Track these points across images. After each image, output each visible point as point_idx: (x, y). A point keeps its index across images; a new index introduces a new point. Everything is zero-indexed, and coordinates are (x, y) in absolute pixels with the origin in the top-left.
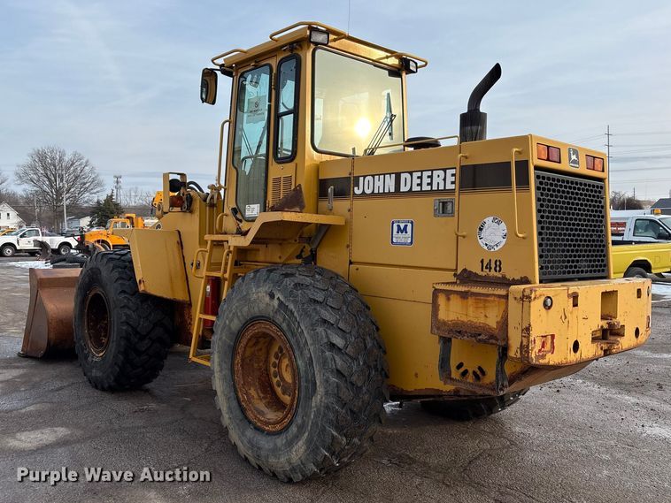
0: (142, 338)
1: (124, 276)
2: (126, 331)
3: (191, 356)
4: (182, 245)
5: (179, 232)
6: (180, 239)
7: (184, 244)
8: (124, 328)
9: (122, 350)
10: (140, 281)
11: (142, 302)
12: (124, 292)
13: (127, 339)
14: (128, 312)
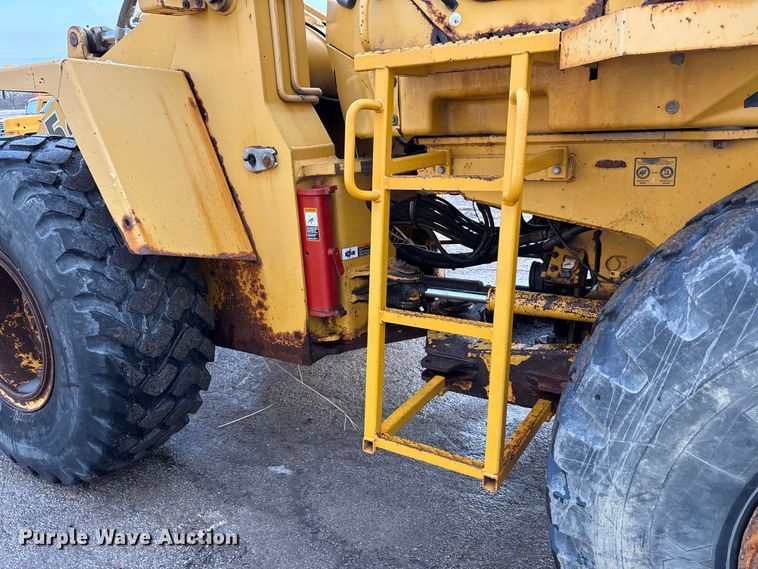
0: (152, 365)
1: (62, 207)
2: (108, 359)
3: (369, 434)
4: (202, 111)
5: (187, 76)
6: (195, 93)
7: (205, 105)
8: (101, 351)
9: (107, 407)
10: (127, 222)
11: (132, 273)
12: (74, 253)
13: (115, 376)
14: (103, 309)
